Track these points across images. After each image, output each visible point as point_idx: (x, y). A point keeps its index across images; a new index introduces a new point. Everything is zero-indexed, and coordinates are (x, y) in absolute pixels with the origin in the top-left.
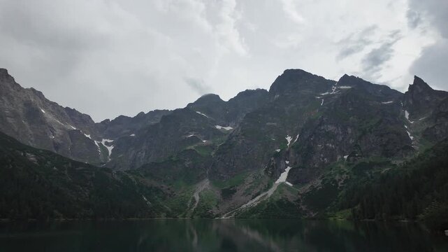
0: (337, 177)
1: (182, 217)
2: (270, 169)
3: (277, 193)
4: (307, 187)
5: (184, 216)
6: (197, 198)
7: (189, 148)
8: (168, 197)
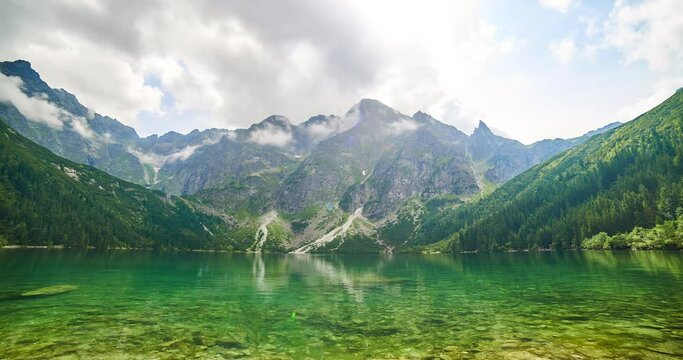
0: (412, 213)
1: (251, 250)
3: (353, 227)
4: (383, 222)
5: (253, 250)
6: (265, 231)
7: (253, 174)
8: (231, 228)
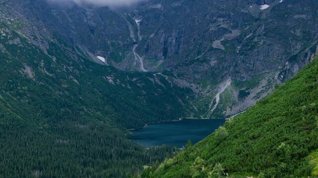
1: (204, 117)
2: (283, 73)
6: (218, 100)
